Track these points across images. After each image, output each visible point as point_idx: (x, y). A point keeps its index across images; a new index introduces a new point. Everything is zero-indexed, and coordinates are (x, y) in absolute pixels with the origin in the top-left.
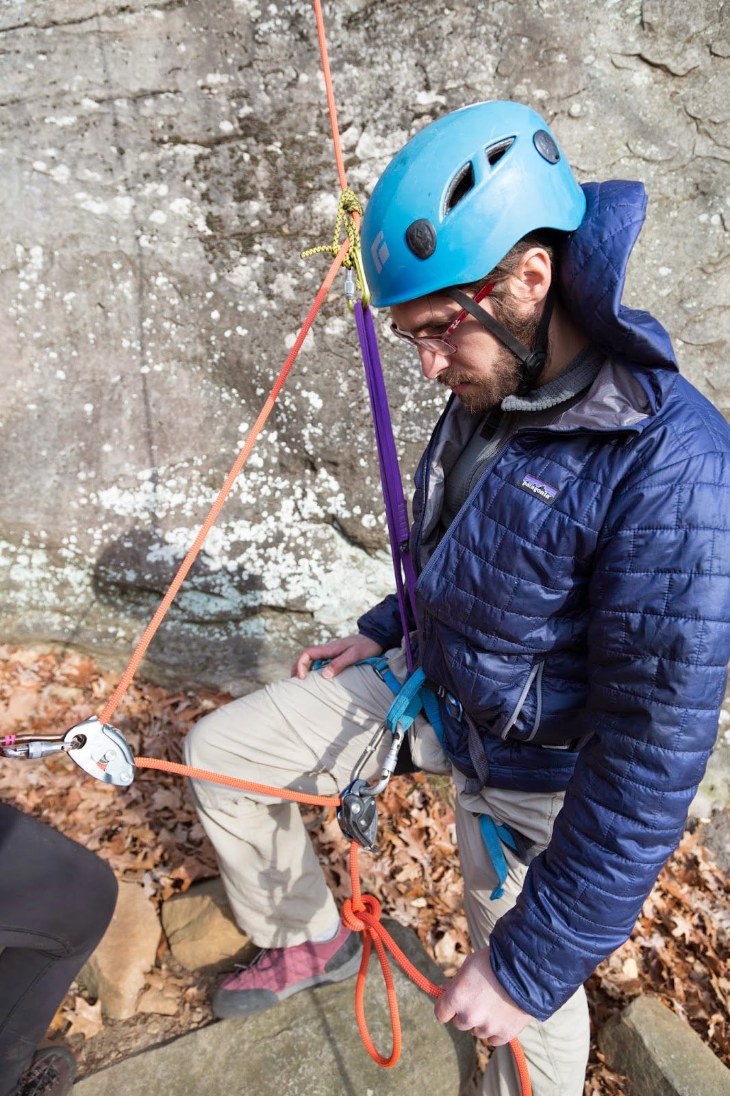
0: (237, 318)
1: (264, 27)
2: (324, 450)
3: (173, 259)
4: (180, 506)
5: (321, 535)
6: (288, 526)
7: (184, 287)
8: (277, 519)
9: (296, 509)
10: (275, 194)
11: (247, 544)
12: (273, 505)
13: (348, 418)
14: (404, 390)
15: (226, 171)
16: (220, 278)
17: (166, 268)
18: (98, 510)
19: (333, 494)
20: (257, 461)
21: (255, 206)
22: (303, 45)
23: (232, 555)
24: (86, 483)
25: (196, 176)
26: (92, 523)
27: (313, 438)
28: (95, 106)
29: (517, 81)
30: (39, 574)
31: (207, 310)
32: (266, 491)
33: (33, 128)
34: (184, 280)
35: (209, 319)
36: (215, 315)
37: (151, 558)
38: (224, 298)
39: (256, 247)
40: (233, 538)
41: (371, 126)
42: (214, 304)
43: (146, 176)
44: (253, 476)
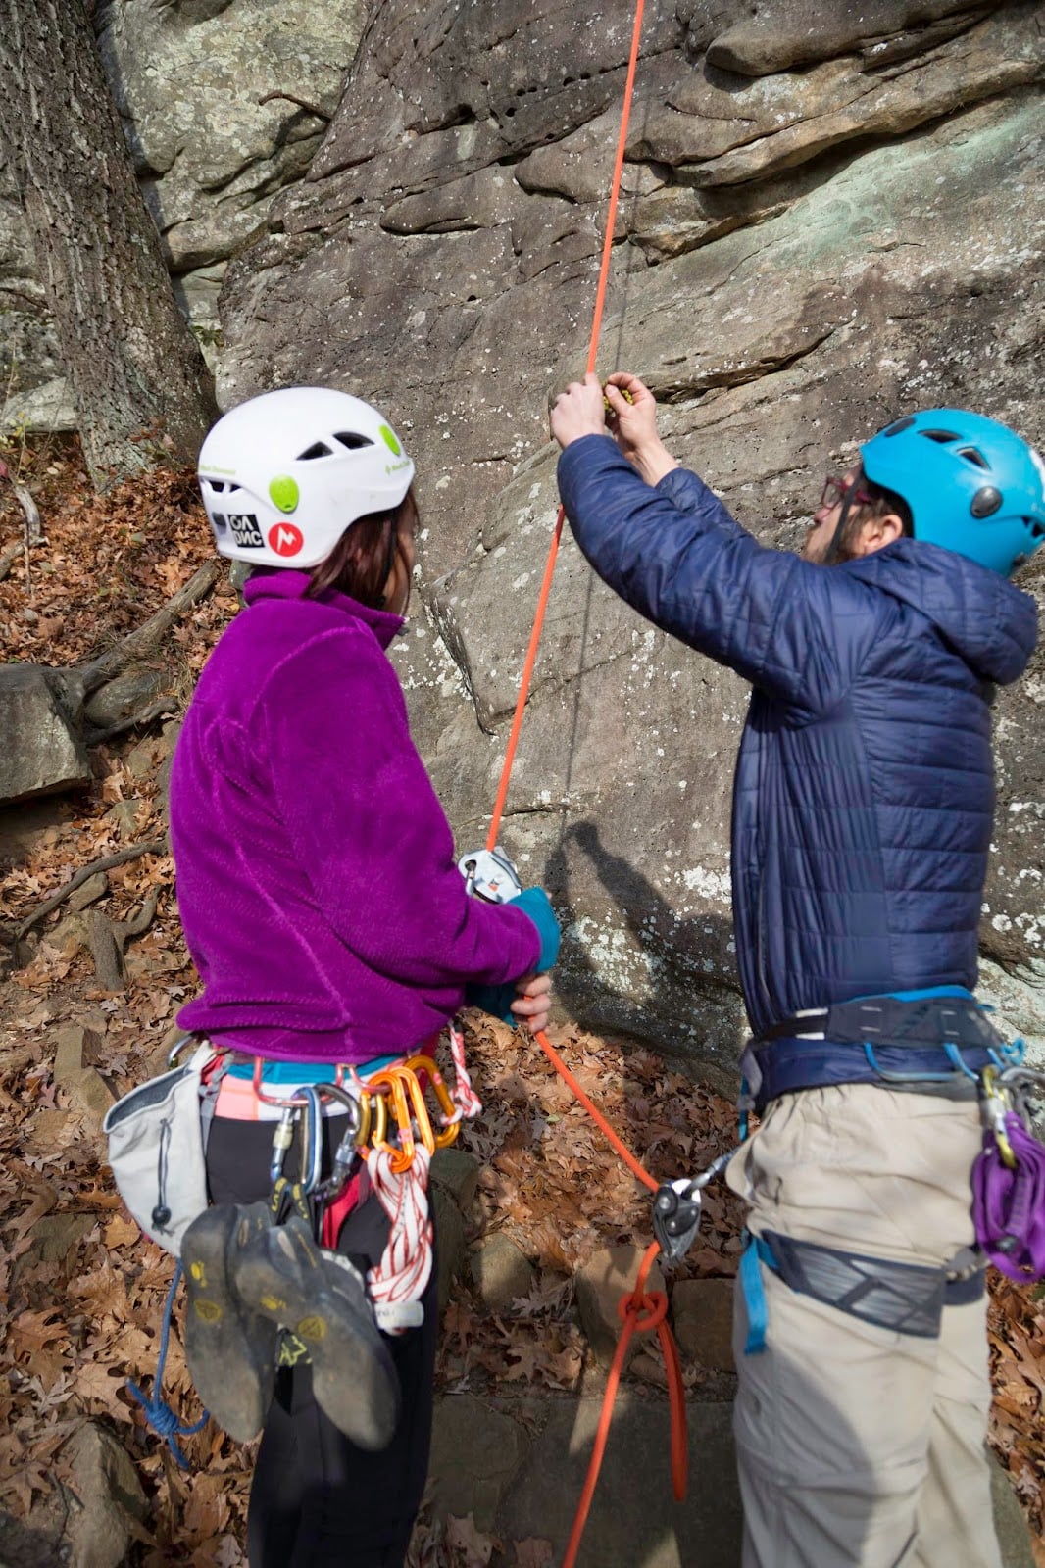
18: (680, 890)
24: (672, 861)
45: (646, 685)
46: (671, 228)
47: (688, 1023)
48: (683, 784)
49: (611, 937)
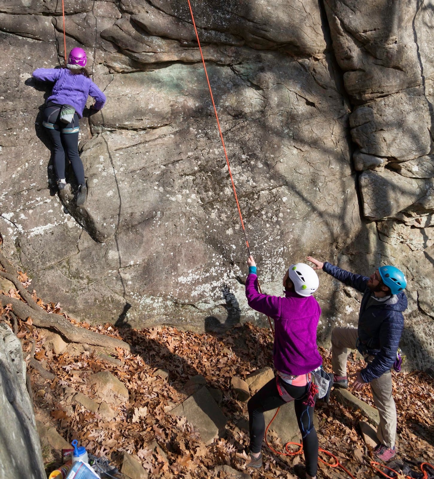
0: (214, 227)
1: (198, 136)
2: (236, 259)
3: (197, 213)
4: (198, 279)
5: (234, 282)
6: (226, 281)
7: (199, 220)
8: (223, 279)
9: (228, 276)
10: (214, 189)
11: (216, 287)
12: (222, 275)
13: (242, 251)
14: (255, 242)
15: (201, 183)
16: (209, 217)
17: (194, 215)
18: (177, 283)
19: (238, 271)
20: (218, 264)
21: (210, 193)
22: (209, 141)
23: (212, 291)
24: (174, 276)
25: (194, 186)
26: (176, 287)
27: (233, 256)
28: (164, 167)
29: (266, 153)
30: (160, 304)
31: (206, 225)
32: (219, 271)
33: (150, 176)
34: (200, 218)
35: (206, 228)
36: (208, 227)
37: (192, 295)
38: (210, 222)
39: (215, 207)
40: (212, 286)
41: (231, 164)
42: (208, 224)
43: (181, 187)
44: (216, 268)
45: (158, 226)
46: (119, 66)
47: (182, 317)
48: (172, 254)
49: (158, 299)
